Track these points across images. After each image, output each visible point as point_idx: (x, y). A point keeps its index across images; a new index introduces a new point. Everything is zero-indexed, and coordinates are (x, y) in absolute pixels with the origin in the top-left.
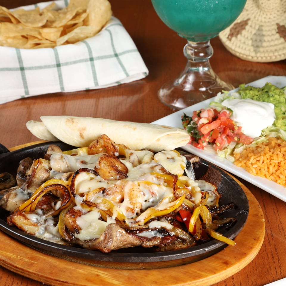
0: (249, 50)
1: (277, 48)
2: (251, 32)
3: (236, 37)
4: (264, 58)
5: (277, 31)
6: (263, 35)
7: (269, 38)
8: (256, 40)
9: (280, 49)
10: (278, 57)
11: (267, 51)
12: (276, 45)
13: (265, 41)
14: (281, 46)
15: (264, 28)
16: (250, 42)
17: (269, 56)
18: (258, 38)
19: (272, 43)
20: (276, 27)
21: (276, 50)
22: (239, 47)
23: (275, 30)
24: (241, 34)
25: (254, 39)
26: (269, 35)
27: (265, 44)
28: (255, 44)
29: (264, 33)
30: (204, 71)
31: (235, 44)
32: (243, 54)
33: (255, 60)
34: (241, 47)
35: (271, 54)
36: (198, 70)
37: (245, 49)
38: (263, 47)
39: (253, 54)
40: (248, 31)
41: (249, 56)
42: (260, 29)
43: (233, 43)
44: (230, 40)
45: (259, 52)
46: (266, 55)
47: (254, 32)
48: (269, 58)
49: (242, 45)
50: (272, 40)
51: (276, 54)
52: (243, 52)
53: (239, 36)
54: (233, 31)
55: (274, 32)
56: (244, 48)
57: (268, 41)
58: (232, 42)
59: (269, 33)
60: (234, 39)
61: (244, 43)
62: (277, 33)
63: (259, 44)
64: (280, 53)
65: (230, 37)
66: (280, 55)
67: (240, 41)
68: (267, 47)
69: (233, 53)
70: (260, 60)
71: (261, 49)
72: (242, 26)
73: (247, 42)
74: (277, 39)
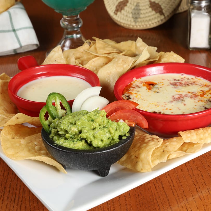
0: (131, 21)
1: (151, 18)
2: (131, 8)
3: (121, 12)
4: (142, 26)
5: (150, 6)
6: (140, 10)
7: (144, 12)
8: (135, 14)
9: (152, 19)
10: (152, 25)
11: (143, 21)
12: (149, 16)
13: (141, 14)
14: (153, 17)
15: (140, 5)
16: (131, 15)
17: (145, 24)
18: (137, 12)
19: (147, 15)
20: (148, 3)
21: (150, 20)
22: (123, 19)
23: (148, 5)
24: (124, 9)
25: (133, 13)
26: (144, 9)
27: (141, 16)
28: (135, 16)
29: (141, 8)
30: (77, 37)
31: (120, 17)
32: (127, 24)
33: (135, 28)
34: (124, 19)
35: (147, 23)
36: (73, 37)
37: (128, 20)
38: (140, 18)
39: (133, 24)
40: (129, 7)
41: (131, 25)
42: (137, 5)
43: (118, 17)
44: (116, 14)
45: (138, 22)
46: (143, 24)
47: (133, 7)
48: (145, 26)
49: (125, 18)
50: (147, 13)
51: (150, 23)
52: (126, 22)
53: (123, 11)
54: (118, 8)
55: (148, 7)
56: (126, 19)
57: (144, 14)
58: (118, 15)
59: (144, 8)
60: (119, 13)
61: (127, 16)
62: (150, 7)
63: (138, 16)
64: (153, 22)
65: (116, 12)
66: (153, 23)
67: (124, 14)
68: (144, 17)
69: (119, 23)
70: (139, 28)
71: (139, 20)
72: (124, 3)
73: (128, 15)
74: (150, 12)
